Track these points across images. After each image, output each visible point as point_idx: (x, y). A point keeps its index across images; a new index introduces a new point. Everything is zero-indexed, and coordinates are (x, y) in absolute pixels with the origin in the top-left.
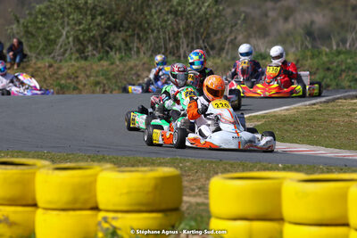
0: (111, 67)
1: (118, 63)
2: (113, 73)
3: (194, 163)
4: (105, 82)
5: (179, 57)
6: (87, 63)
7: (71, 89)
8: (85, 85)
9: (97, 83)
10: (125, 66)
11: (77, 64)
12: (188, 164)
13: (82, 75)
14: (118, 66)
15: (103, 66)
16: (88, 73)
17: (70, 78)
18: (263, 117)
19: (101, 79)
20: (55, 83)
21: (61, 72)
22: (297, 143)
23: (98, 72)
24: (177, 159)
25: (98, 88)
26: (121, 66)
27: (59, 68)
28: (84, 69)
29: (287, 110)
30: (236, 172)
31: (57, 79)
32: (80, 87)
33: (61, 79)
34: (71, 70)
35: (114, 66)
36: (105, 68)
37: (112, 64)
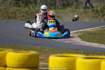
0: (29, 10)
1: (31, 8)
2: (29, 12)
3: (49, 50)
4: (26, 16)
5: (56, 7)
6: (20, 8)
7: (13, 18)
8: (19, 17)
9: (23, 16)
10: (35, 10)
11: (16, 8)
12: (47, 50)
13: (18, 13)
14: (32, 10)
15: (26, 9)
16: (20, 12)
17: (13, 14)
18: (83, 32)
19: (25, 14)
20: (7, 16)
21: (9, 11)
22: (94, 42)
23: (24, 12)
24: (43, 48)
25: (23, 18)
26: (33, 10)
27: (9, 10)
28: (18, 10)
29: (93, 29)
30: (64, 53)
31: (8, 14)
32: (17, 17)
33: (10, 14)
34: (14, 11)
35: (30, 10)
36: (27, 10)
37: (30, 8)
